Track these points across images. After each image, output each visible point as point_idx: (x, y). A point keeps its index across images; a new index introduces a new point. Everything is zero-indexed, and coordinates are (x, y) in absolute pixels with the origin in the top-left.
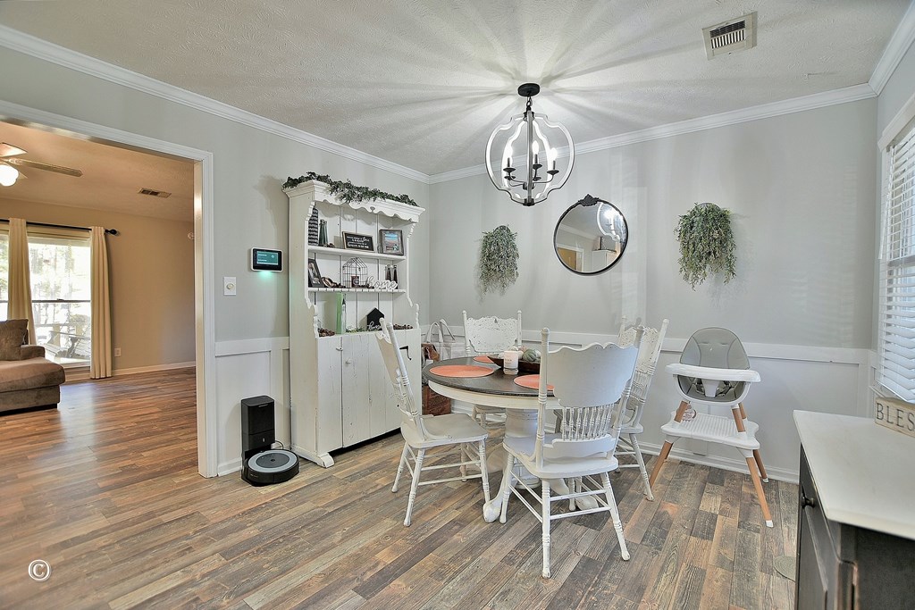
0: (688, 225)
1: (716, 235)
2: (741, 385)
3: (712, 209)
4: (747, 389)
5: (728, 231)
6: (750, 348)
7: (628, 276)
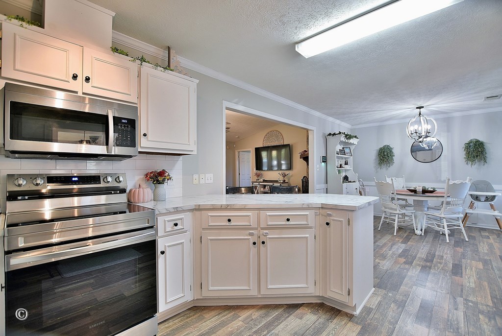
0: (468, 146)
1: (480, 150)
2: (494, 197)
3: (477, 141)
4: (496, 198)
5: (484, 148)
6: (495, 187)
7: (443, 163)
